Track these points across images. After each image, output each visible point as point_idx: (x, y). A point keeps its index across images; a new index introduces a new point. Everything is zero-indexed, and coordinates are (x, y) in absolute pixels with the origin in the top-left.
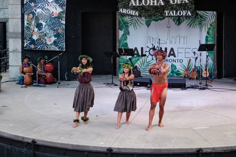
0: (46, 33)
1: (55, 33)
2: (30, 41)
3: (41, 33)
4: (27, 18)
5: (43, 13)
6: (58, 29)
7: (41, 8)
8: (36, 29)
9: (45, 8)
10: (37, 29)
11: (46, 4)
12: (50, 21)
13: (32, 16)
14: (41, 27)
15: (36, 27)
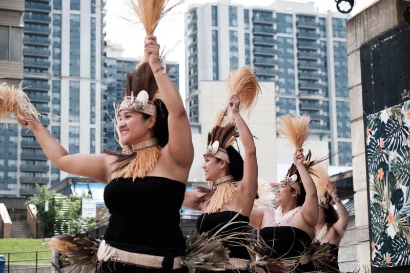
2: (383, 244)
3: (401, 216)
4: (374, 180)
5: (401, 162)
7: (395, 148)
8: (392, 208)
9: (403, 145)
10: (394, 206)
11: (403, 135)
13: (383, 174)
14: (400, 199)
15: (392, 202)
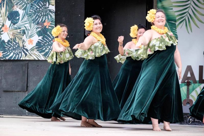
0: (25, 28)
1: (38, 28)
3: (16, 29)
6: (44, 21)
10: (10, 22)
12: (31, 7)
14: (16, 18)
15: (8, 19)
